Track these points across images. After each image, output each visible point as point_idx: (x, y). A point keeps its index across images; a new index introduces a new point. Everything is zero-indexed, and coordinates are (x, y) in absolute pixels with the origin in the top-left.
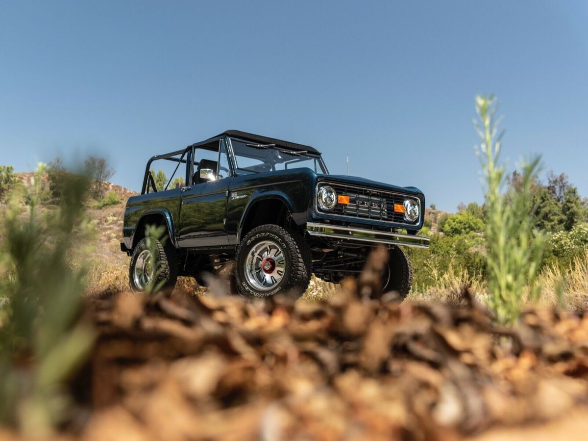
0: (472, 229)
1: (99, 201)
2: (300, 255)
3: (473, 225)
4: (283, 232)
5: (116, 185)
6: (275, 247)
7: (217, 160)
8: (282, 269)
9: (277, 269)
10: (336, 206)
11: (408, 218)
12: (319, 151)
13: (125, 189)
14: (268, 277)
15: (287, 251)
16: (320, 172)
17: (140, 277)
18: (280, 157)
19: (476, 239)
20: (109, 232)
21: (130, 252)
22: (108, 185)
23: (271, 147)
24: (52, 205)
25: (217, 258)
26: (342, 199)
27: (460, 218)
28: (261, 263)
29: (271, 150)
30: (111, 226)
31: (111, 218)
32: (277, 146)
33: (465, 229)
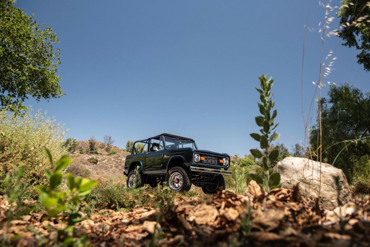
0: (250, 164)
1: (108, 152)
2: (188, 178)
3: (250, 163)
4: (182, 169)
5: (115, 146)
6: (179, 175)
7: (159, 143)
8: (182, 182)
9: (180, 182)
10: (200, 161)
11: (224, 165)
12: (194, 140)
13: (118, 148)
14: (177, 185)
15: (183, 176)
16: (195, 149)
17: (130, 184)
18: (181, 143)
19: (252, 168)
20: (112, 164)
21: (127, 175)
22: (112, 146)
23: (178, 139)
24: (90, 154)
25: (158, 178)
26: (202, 158)
27: (245, 160)
28: (174, 180)
29: (177, 140)
30: (113, 162)
31: (113, 159)
32: (180, 139)
33: (247, 164)
